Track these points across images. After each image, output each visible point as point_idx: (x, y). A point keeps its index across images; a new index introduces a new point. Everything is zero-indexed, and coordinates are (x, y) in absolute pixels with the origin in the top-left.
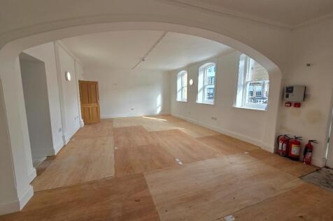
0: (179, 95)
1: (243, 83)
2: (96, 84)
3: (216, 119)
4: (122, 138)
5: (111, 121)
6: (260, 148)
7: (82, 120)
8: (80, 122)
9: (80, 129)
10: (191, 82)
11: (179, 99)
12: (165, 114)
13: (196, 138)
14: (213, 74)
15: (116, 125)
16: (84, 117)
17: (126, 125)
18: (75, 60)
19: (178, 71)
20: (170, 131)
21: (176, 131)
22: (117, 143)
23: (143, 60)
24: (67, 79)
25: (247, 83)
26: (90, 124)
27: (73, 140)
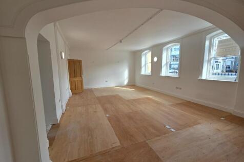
0: (143, 69)
1: (207, 59)
2: (80, 62)
3: (180, 89)
4: (108, 106)
5: (91, 91)
6: (231, 113)
7: (70, 91)
8: (69, 93)
9: (70, 98)
10: (155, 59)
11: (143, 73)
12: (132, 84)
13: (170, 105)
14: (178, 53)
15: (98, 94)
16: (71, 89)
17: (104, 94)
18: (65, 43)
19: (142, 51)
20: (144, 99)
21: (148, 99)
22: (106, 110)
23: (121, 42)
24: (62, 58)
25: (211, 59)
26: (76, 94)
27: (68, 108)
